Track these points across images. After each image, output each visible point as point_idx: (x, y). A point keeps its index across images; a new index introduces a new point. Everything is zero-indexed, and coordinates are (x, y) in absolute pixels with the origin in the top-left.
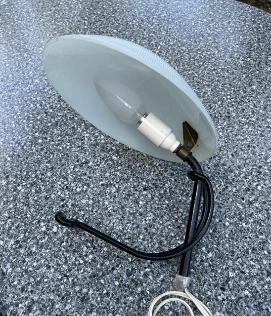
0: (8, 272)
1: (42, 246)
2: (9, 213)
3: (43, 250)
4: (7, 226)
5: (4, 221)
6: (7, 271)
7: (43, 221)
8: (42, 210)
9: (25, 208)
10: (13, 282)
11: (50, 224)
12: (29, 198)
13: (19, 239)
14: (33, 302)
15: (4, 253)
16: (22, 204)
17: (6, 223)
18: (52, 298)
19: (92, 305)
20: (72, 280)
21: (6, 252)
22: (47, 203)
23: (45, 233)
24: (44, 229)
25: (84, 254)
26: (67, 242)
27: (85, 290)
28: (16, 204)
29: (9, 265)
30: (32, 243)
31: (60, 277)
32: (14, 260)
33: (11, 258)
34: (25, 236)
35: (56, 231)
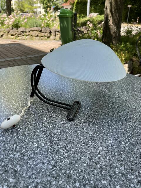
0: (19, 169)
1: (37, 153)
2: (15, 141)
3: (38, 155)
4: (14, 147)
5: (12, 145)
6: (17, 169)
7: (35, 142)
8: (33, 137)
9: (24, 138)
10: (22, 175)
11: (39, 143)
12: (25, 133)
13: (22, 152)
14: (38, 183)
15: (15, 160)
16: (22, 136)
17: (13, 146)
18: (49, 179)
19: (75, 179)
20: (59, 168)
21: (15, 159)
22: (36, 134)
23: (37, 147)
24: (36, 145)
25: (62, 154)
26: (51, 149)
27: (68, 172)
28: (18, 137)
29: (18, 166)
30: (31, 153)
31: (51, 167)
32: (21, 163)
33: (19, 162)
34: (26, 150)
35: (43, 145)
